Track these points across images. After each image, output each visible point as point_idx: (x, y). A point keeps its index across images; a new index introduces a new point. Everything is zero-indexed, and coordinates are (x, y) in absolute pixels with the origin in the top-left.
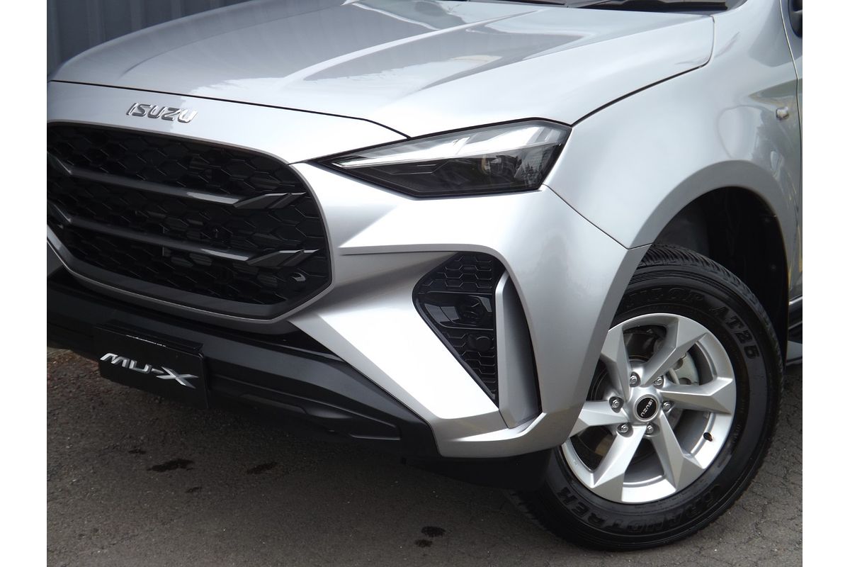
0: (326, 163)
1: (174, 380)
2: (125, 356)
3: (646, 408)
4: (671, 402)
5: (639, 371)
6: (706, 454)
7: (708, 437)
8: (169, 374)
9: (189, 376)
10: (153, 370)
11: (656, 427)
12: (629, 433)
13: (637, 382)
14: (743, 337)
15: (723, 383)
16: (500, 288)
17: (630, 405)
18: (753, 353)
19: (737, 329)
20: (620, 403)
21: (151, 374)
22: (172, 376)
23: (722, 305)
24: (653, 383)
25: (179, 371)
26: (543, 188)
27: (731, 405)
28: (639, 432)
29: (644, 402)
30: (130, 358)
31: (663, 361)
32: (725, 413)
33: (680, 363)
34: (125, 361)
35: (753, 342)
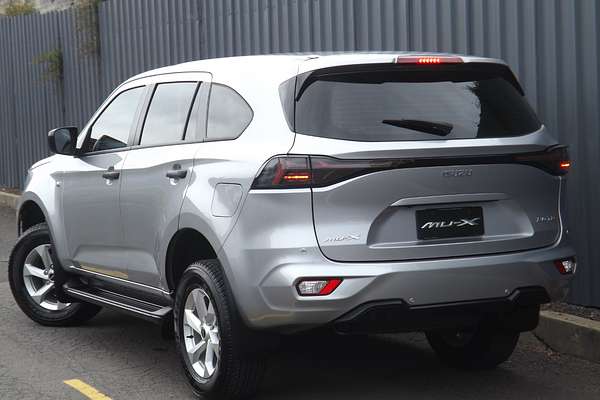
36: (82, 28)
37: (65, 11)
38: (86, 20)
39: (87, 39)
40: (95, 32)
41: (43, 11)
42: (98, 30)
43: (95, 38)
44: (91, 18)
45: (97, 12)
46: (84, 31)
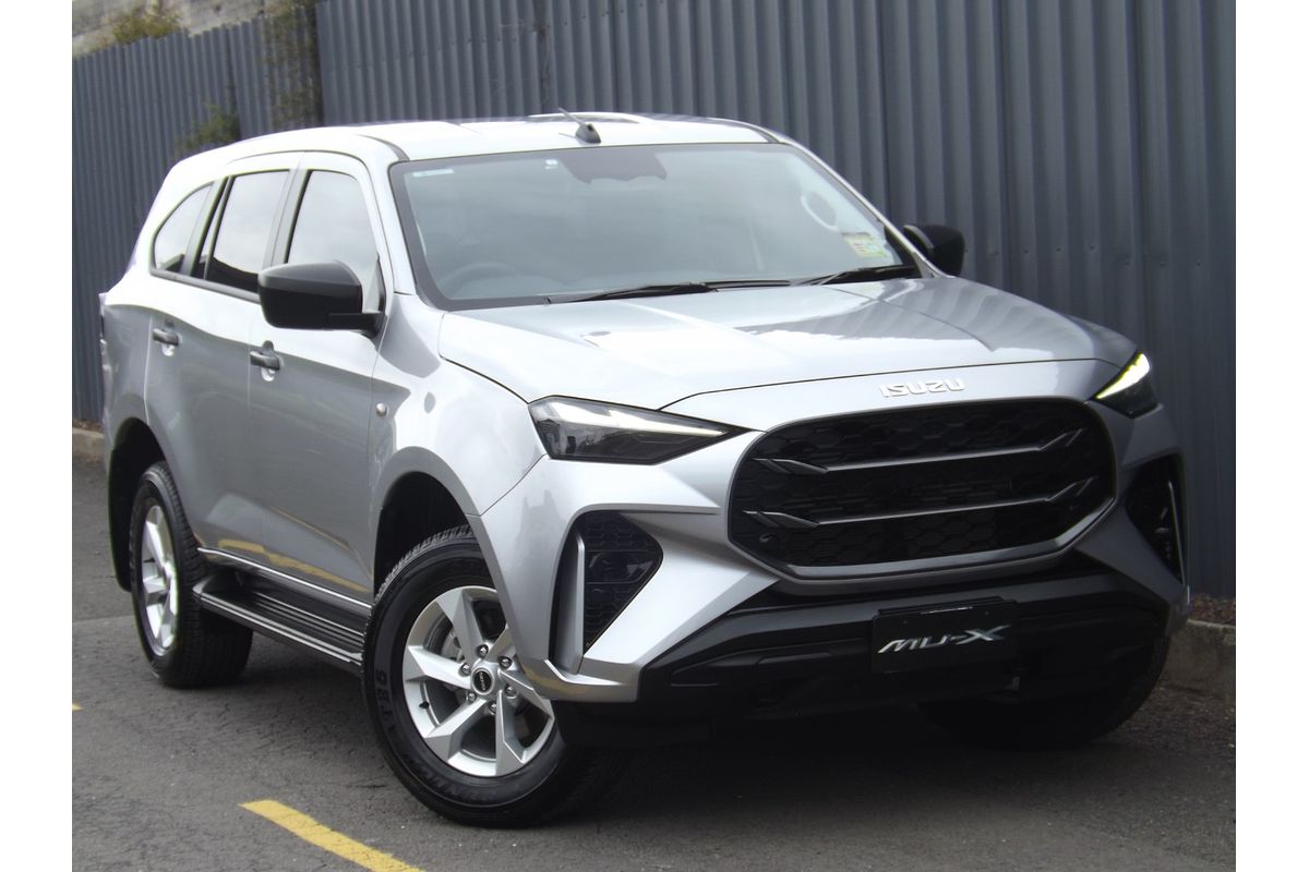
1: (980, 640)
2: (914, 637)
8: (972, 636)
9: (1000, 628)
10: (953, 638)
21: (949, 643)
25: (984, 628)
30: (920, 636)
34: (915, 643)
36: (281, 60)
37: (245, 25)
38: (289, 43)
39: (293, 86)
40: (309, 69)
41: (196, 31)
42: (317, 65)
43: (310, 81)
44: (301, 40)
45: (314, 24)
46: (286, 67)
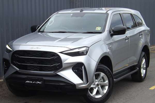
0: (61, 53)
3: (98, 85)
4: (100, 84)
5: (96, 80)
6: (105, 91)
7: (105, 89)
9: (41, 82)
10: (35, 82)
11: (99, 88)
12: (96, 89)
13: (96, 82)
14: (109, 75)
15: (107, 82)
16: (83, 67)
17: (95, 85)
18: (110, 77)
19: (108, 74)
20: (94, 84)
22: (38, 82)
23: (106, 71)
24: (98, 82)
26: (87, 55)
27: (108, 84)
28: (97, 88)
29: (97, 84)
31: (99, 79)
32: (107, 86)
33: (101, 79)
34: (30, 82)
35: (110, 76)
